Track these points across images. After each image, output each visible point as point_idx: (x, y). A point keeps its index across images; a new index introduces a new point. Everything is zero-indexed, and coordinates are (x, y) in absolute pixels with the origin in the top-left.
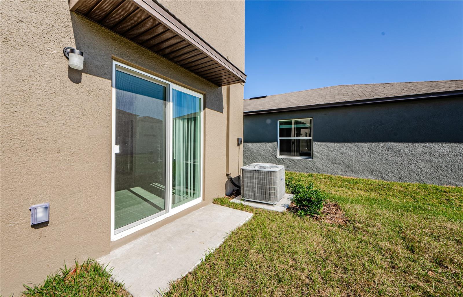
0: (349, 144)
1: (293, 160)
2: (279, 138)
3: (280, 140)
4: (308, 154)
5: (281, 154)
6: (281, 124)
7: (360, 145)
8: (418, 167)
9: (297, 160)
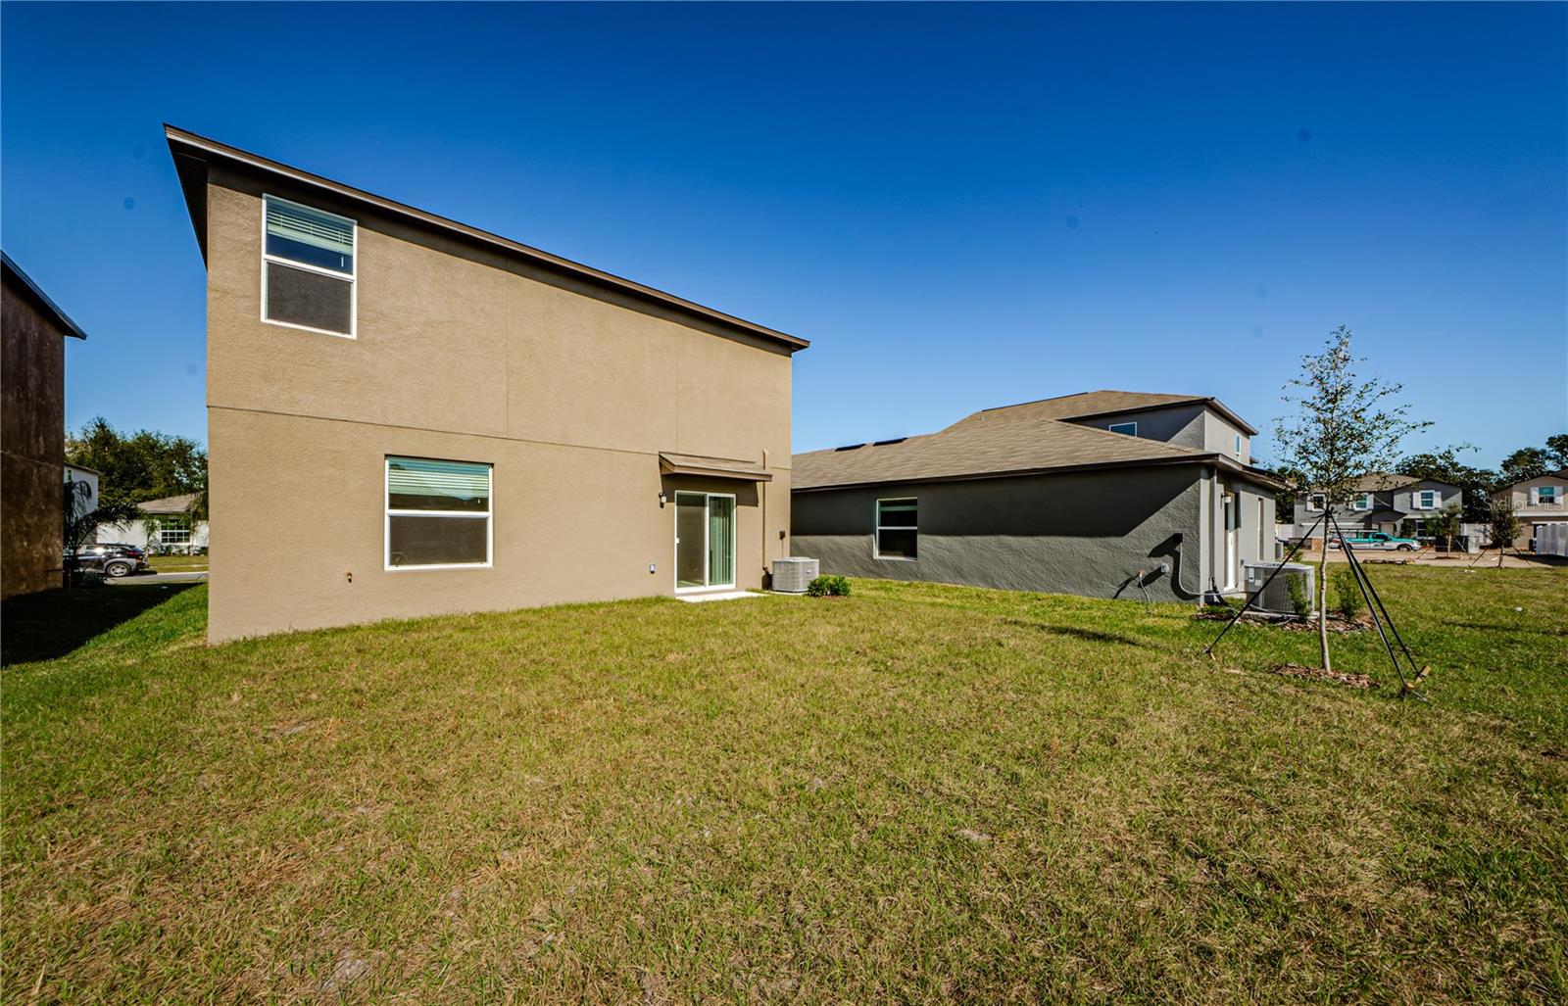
0: (959, 538)
1: (893, 561)
2: (878, 528)
3: (880, 531)
4: (912, 552)
5: (881, 554)
6: (883, 504)
7: (970, 538)
8: (1032, 570)
9: (898, 561)
